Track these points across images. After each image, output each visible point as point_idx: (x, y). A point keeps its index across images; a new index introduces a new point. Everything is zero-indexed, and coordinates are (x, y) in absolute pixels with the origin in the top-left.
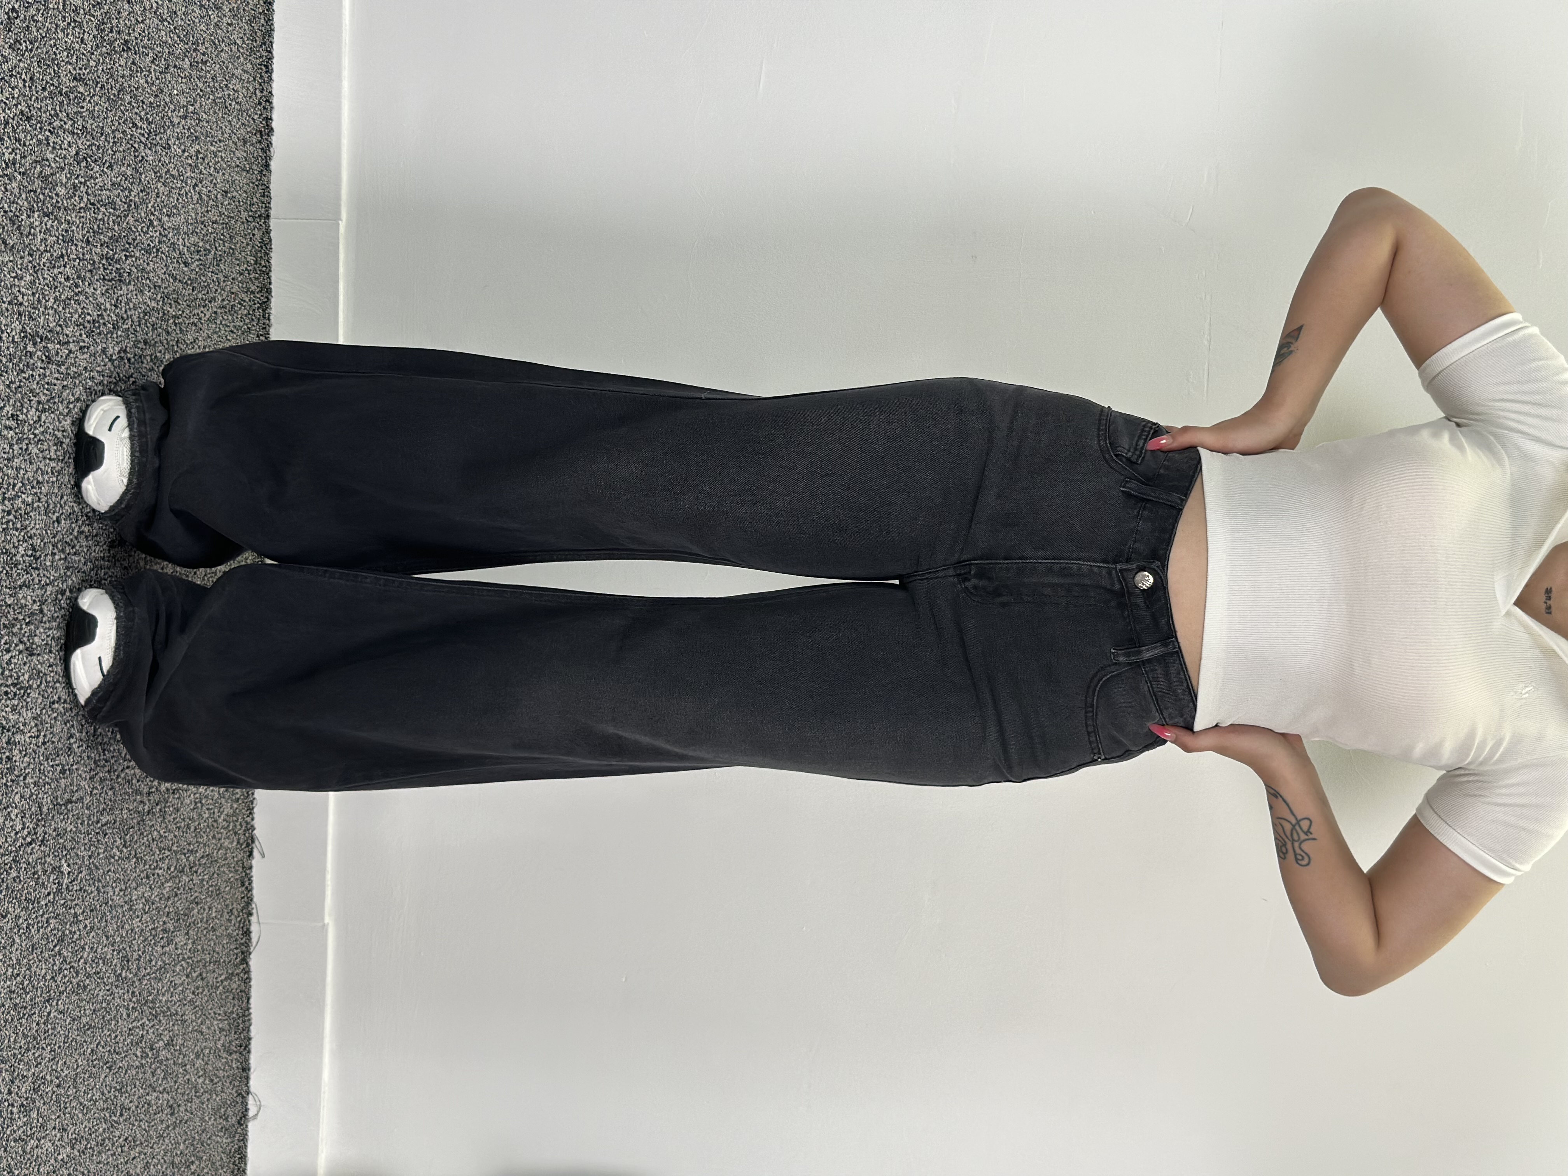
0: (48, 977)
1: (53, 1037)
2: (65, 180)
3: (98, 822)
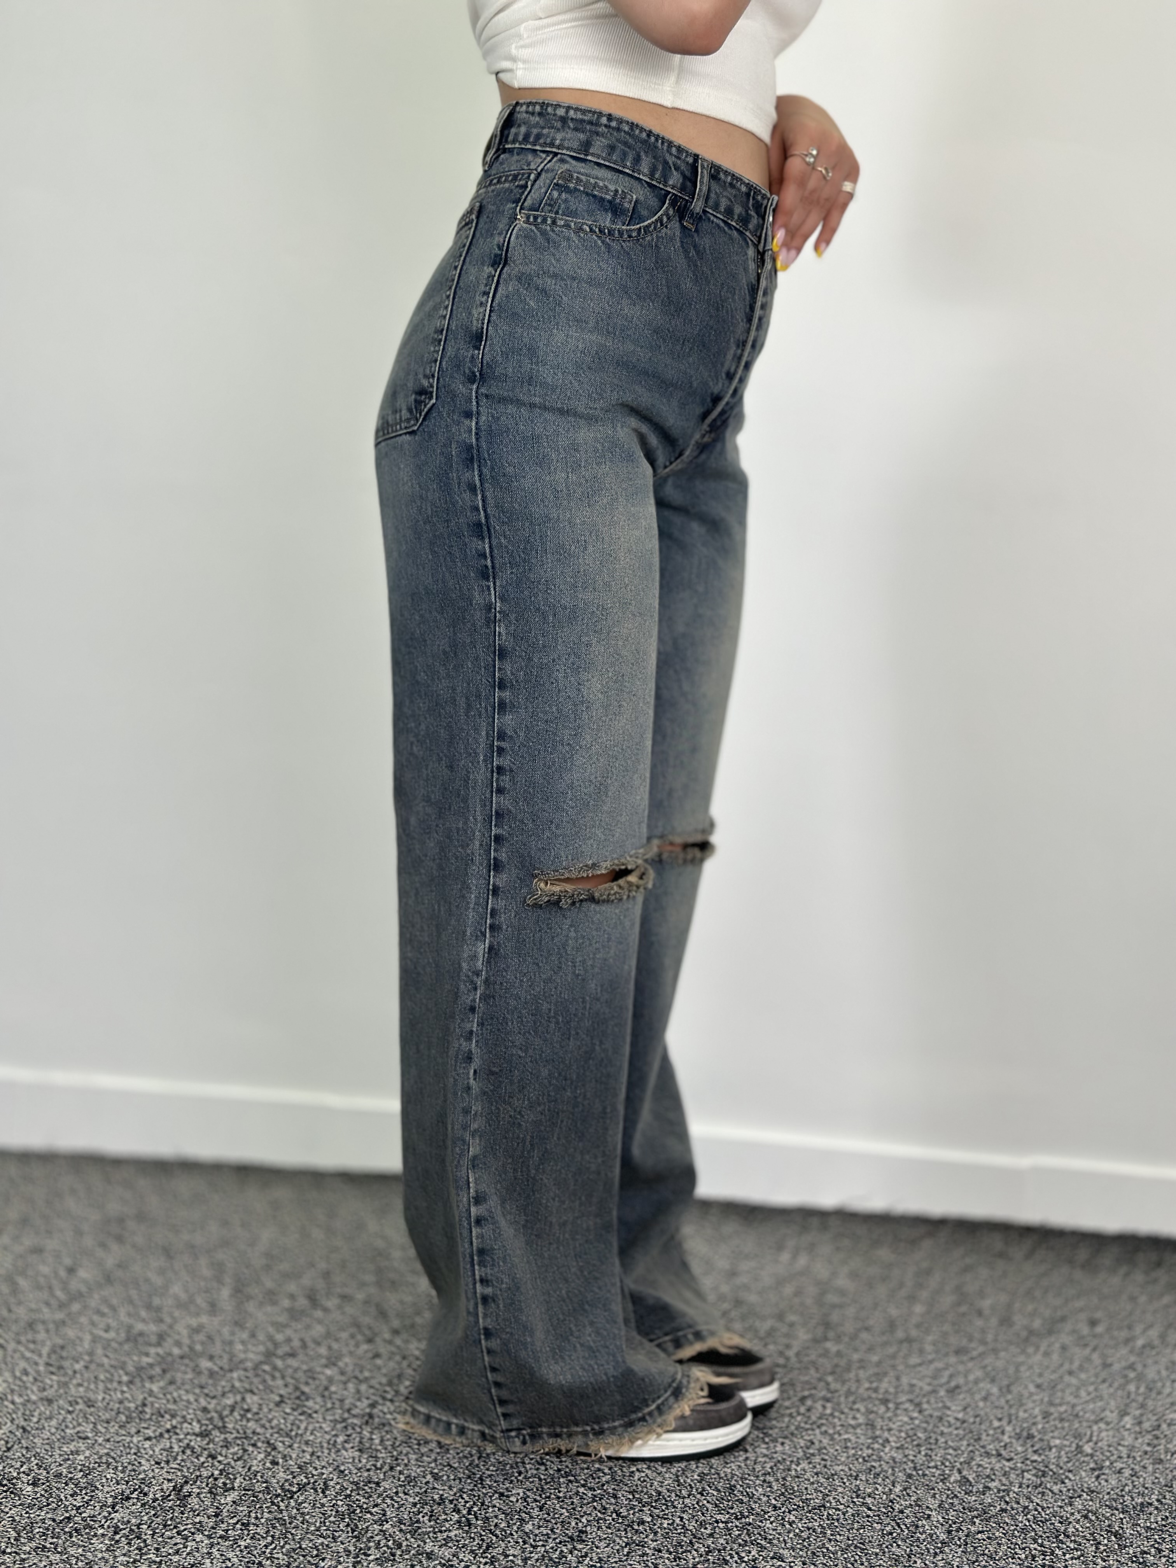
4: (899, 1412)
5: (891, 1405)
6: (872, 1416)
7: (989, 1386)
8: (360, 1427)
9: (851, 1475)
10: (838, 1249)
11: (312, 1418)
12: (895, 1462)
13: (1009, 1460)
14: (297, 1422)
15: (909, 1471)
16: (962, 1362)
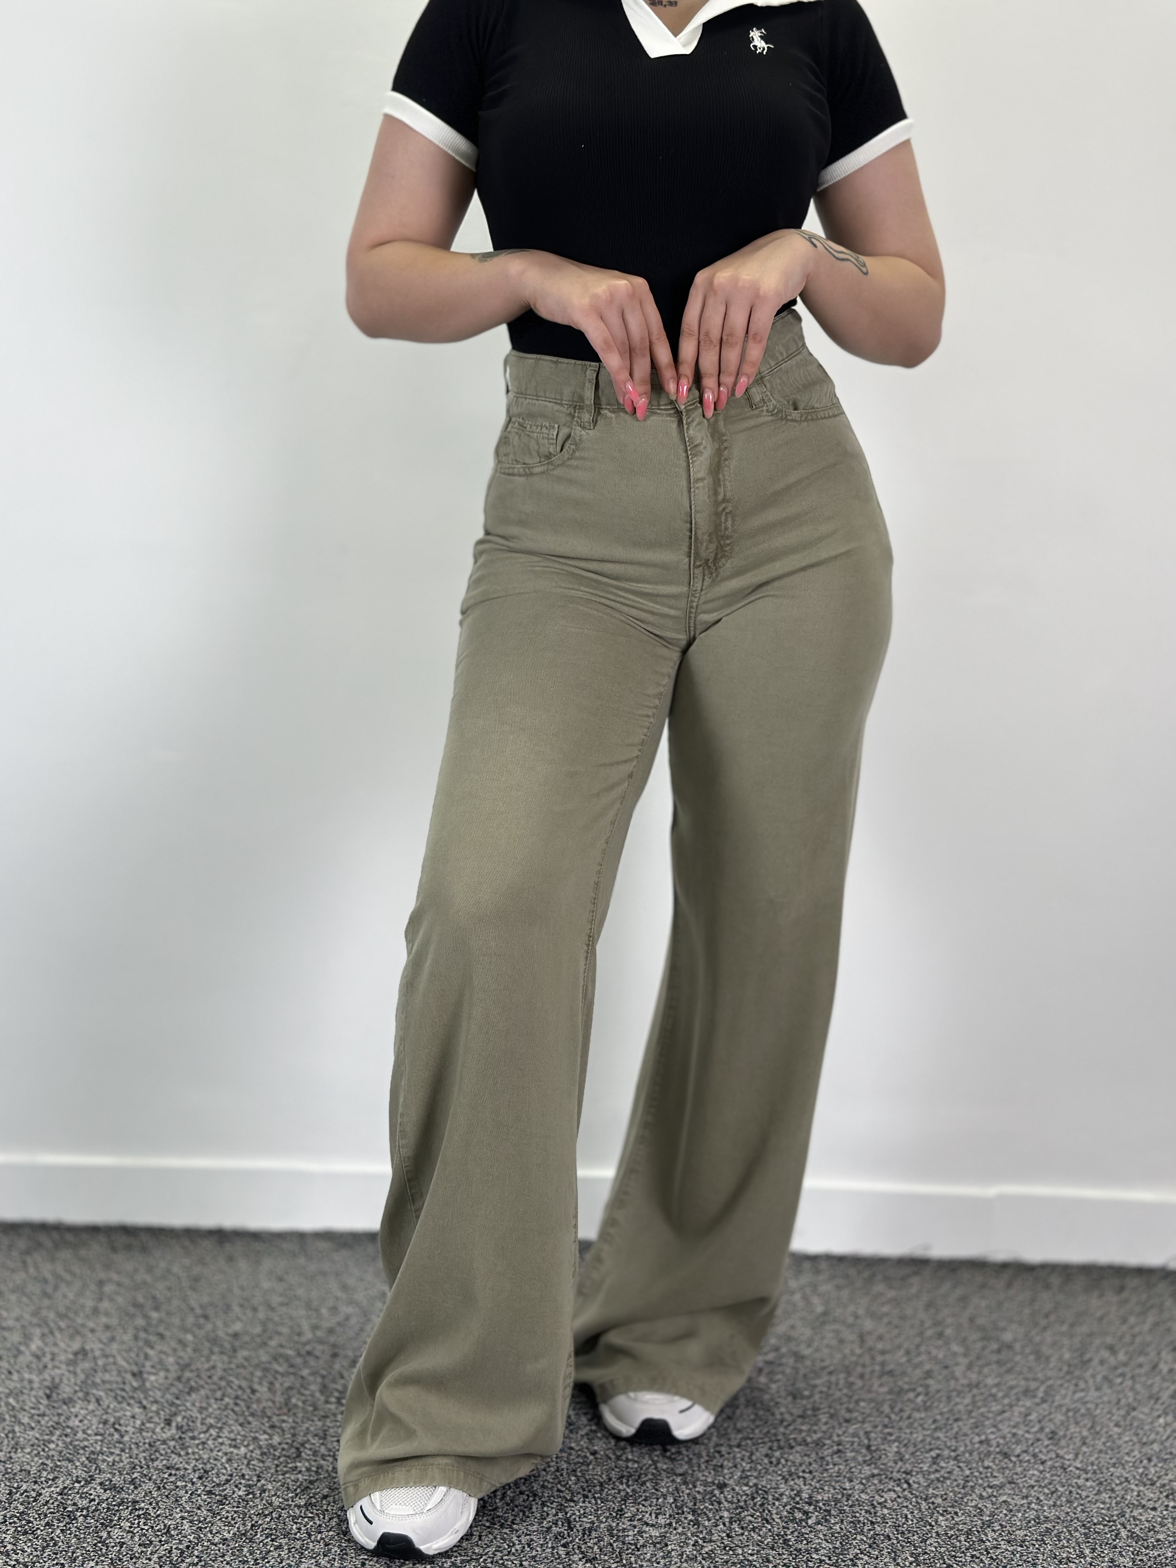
0: (1041, 1468)
1: (1101, 1465)
2: (266, 1436)
3: (890, 1418)
4: (1025, 1464)
5: (1014, 1459)
6: (1007, 1472)
7: (1078, 1430)
8: (569, 1536)
9: (1037, 1540)
11: (517, 1531)
12: (1063, 1521)
13: (1154, 1509)
15: (1083, 1531)
16: (1038, 1404)
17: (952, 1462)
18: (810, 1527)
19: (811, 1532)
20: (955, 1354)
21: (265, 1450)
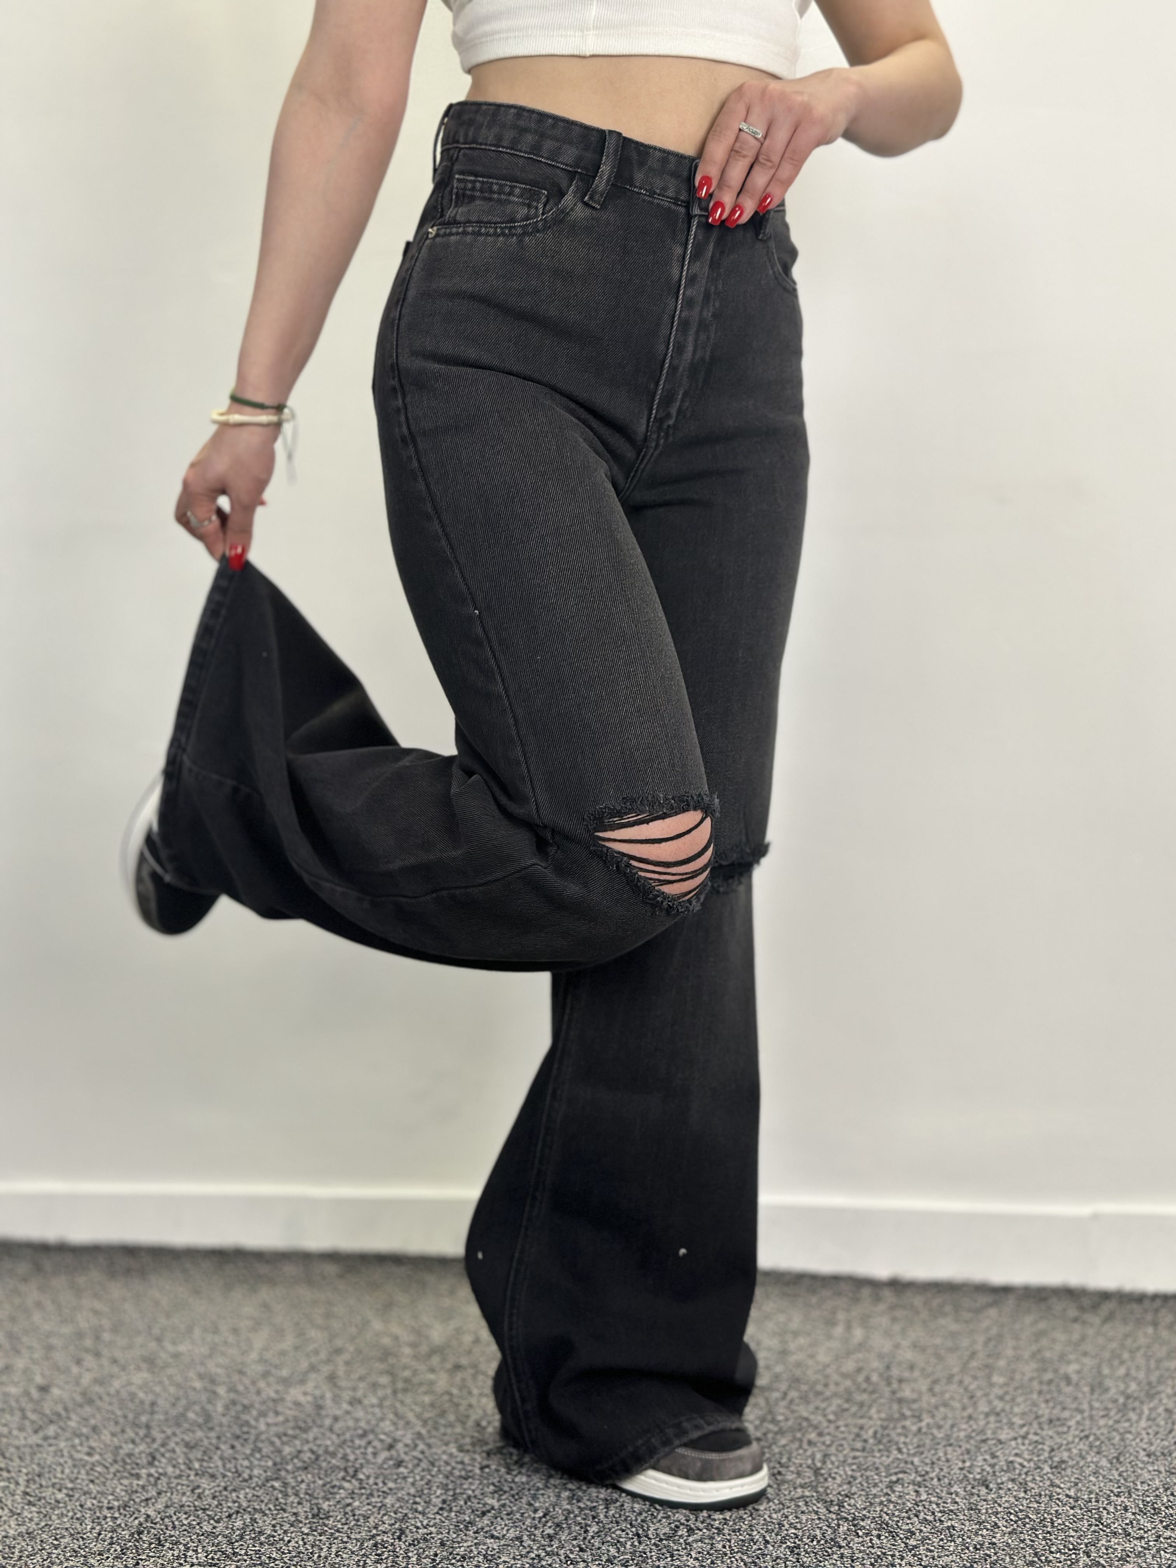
5: (991, 1486)
8: (392, 1544)
10: (894, 1320)
14: (317, 1543)
17: (911, 1487)
18: (686, 1544)
19: (683, 1549)
20: (992, 1385)
21: (119, 1458)
